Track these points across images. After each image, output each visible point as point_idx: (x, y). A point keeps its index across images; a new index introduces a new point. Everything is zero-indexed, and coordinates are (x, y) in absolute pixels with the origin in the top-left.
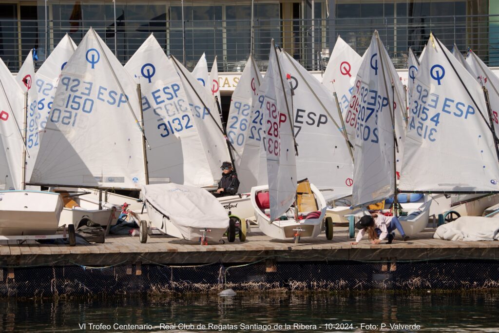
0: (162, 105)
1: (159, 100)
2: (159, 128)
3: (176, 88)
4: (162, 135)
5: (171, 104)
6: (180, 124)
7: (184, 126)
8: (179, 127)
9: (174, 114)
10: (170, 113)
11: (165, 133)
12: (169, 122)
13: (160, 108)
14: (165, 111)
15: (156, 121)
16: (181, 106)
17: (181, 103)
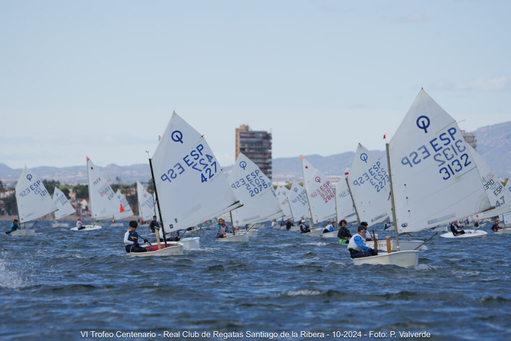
0: (441, 152)
1: (437, 147)
2: (440, 172)
3: (452, 131)
4: (444, 178)
5: (449, 149)
6: (459, 164)
7: (463, 164)
8: (459, 167)
9: (453, 157)
10: (449, 157)
11: (447, 175)
12: (448, 165)
13: (439, 154)
14: (444, 156)
15: (438, 166)
16: (458, 147)
17: (458, 144)
